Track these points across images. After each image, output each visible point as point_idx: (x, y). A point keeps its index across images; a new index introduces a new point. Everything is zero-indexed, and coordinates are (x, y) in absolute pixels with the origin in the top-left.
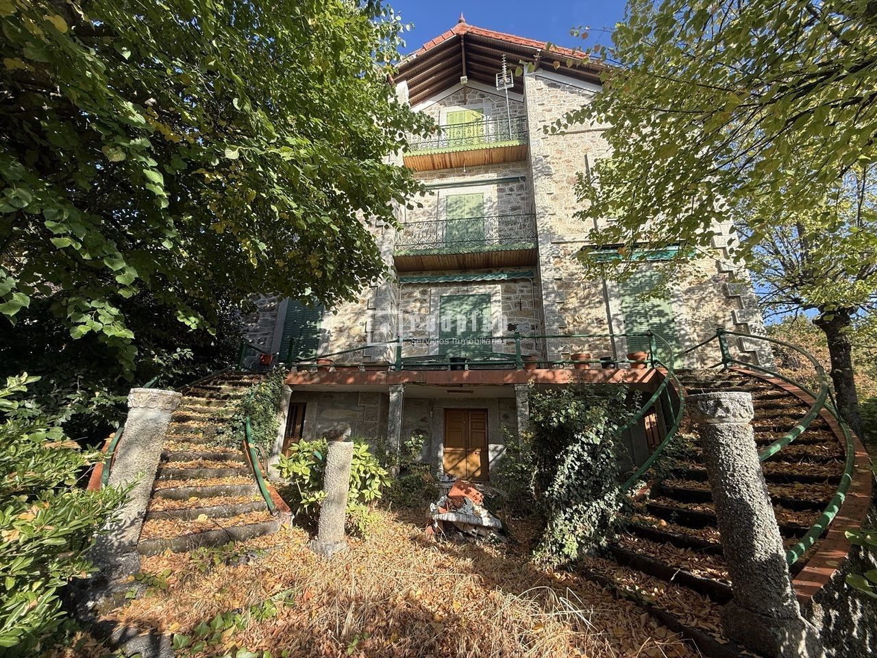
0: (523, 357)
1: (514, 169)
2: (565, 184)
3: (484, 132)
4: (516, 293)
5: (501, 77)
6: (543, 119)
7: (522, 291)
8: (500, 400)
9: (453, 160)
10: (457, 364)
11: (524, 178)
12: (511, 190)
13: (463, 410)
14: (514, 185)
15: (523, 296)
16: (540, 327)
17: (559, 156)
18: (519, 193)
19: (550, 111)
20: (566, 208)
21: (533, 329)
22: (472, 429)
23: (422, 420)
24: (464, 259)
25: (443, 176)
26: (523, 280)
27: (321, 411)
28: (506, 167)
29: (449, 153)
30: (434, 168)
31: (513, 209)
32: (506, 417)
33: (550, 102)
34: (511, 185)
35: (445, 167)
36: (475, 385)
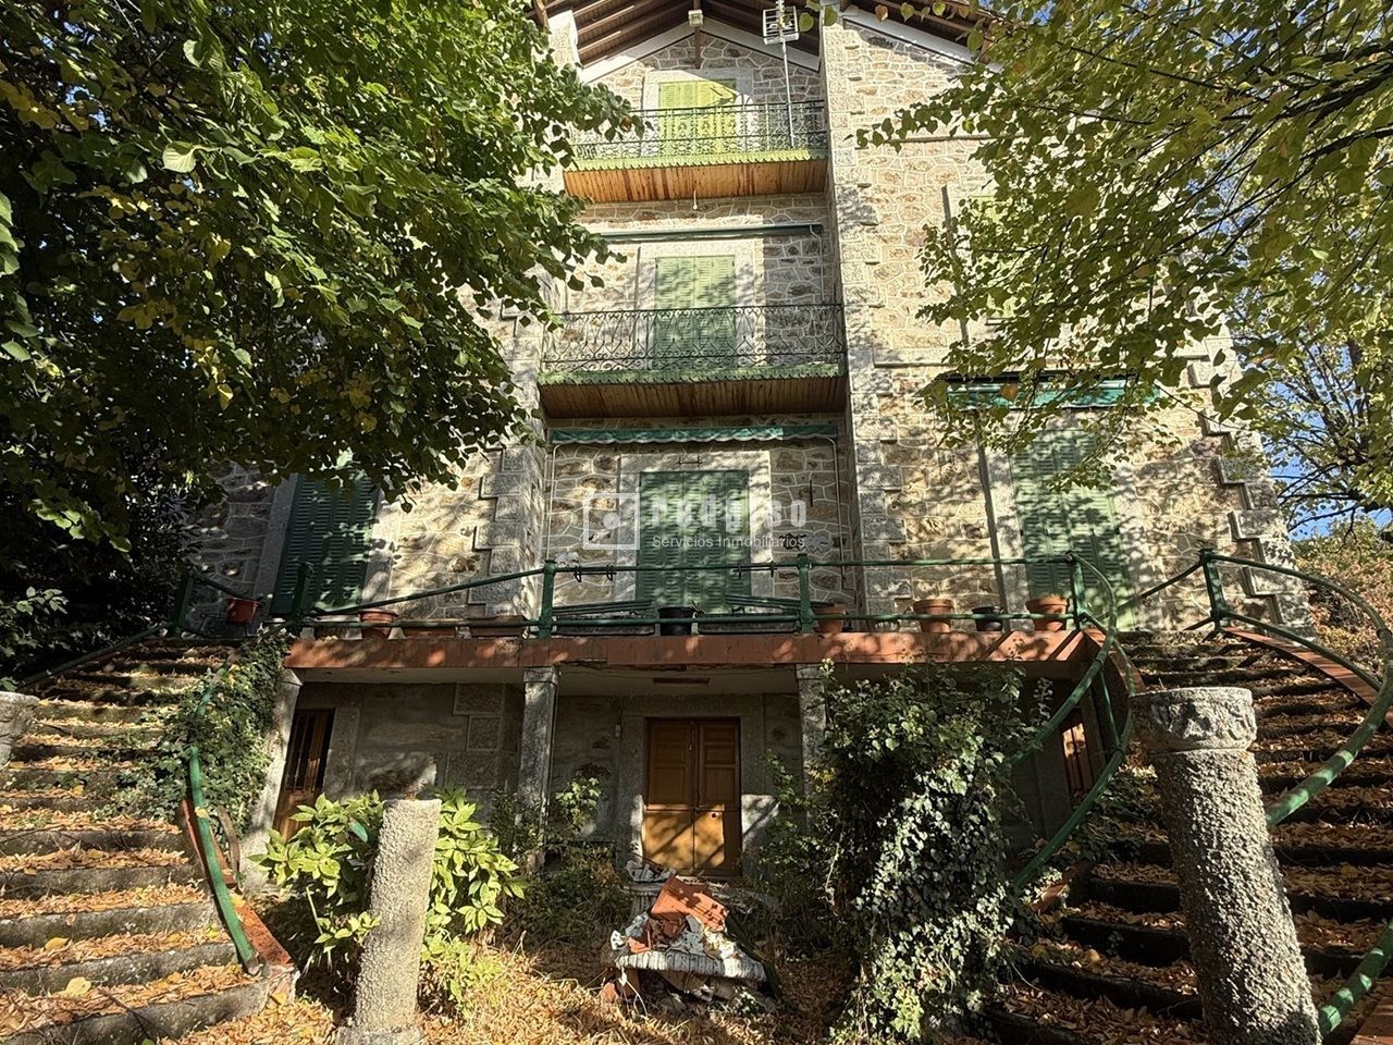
0: (815, 606)
1: (800, 208)
2: (902, 245)
3: (738, 128)
4: (800, 468)
5: (772, 16)
6: (859, 109)
7: (814, 465)
8: (766, 699)
9: (670, 183)
10: (674, 622)
11: (818, 229)
12: (793, 251)
13: (687, 720)
14: (799, 243)
15: (815, 476)
16: (850, 541)
17: (889, 186)
18: (809, 258)
19: (873, 93)
20: (905, 295)
21: (837, 545)
22: (706, 762)
23: (597, 745)
24: (692, 396)
25: (648, 216)
26: (816, 441)
27: (367, 727)
28: (782, 204)
29: (663, 169)
30: (630, 199)
31: (797, 291)
32: (779, 734)
33: (873, 74)
34: (791, 242)
35: (654, 197)
36: (713, 666)
